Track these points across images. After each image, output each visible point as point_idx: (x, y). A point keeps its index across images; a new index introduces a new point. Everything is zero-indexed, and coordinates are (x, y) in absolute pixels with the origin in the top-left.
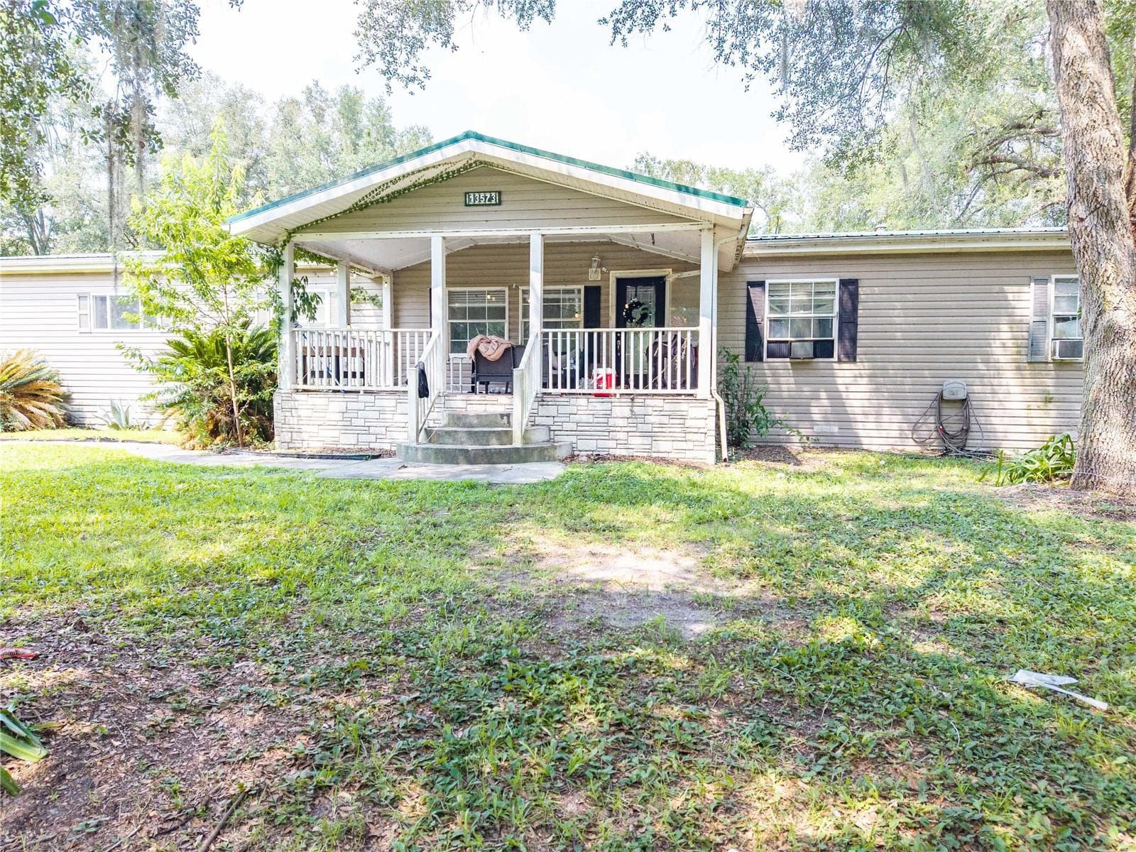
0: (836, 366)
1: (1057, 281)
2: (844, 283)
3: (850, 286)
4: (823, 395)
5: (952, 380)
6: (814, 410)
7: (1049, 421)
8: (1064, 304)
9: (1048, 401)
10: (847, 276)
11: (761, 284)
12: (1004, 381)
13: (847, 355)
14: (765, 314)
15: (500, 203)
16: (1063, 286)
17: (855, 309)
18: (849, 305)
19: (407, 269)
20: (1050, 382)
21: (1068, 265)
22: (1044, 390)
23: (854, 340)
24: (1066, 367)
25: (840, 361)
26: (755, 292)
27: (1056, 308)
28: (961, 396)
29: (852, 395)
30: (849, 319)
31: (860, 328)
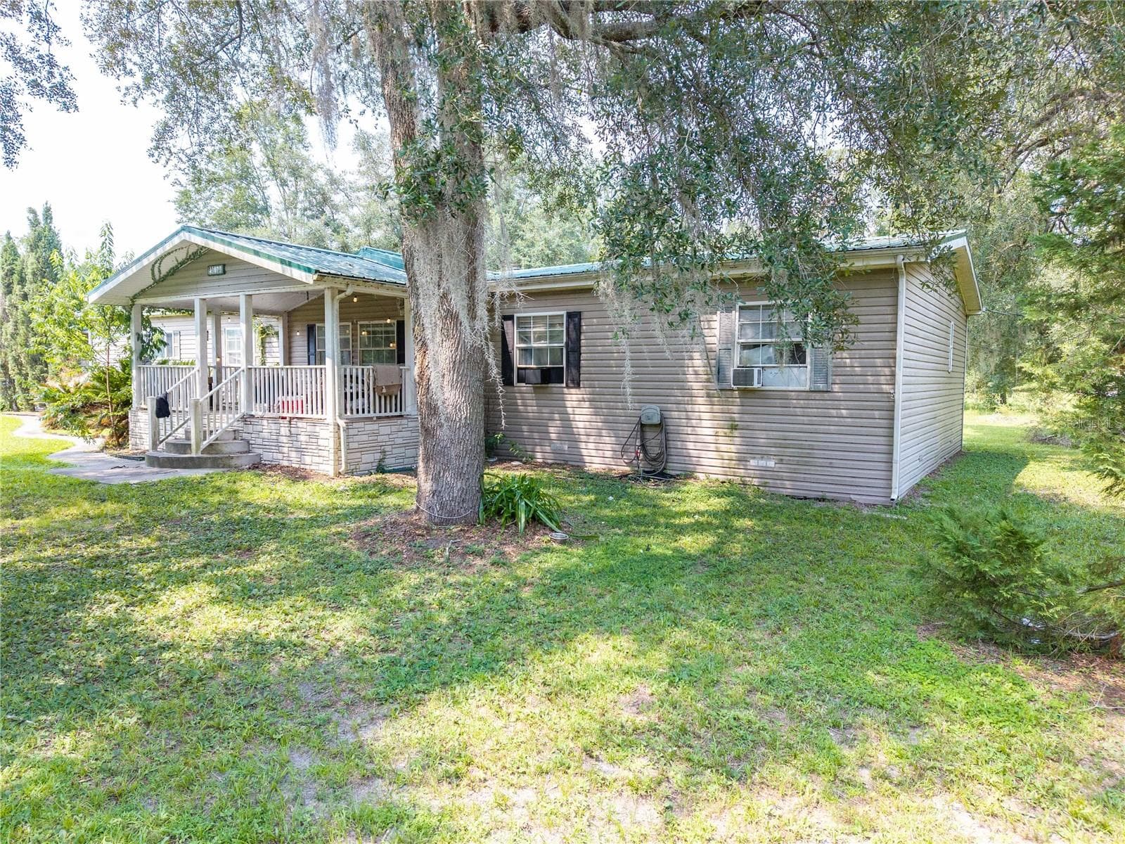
0: (566, 390)
1: (741, 308)
2: (570, 315)
3: (574, 318)
4: (557, 416)
5: (648, 405)
6: (552, 430)
7: (733, 448)
8: (749, 332)
9: (733, 428)
10: (572, 309)
11: (510, 318)
12: (696, 408)
13: (573, 381)
14: (516, 345)
15: (224, 272)
16: (747, 313)
17: (579, 340)
18: (573, 335)
19: (295, 310)
20: (735, 409)
21: (750, 293)
22: (731, 417)
23: (578, 367)
24: (749, 395)
25: (567, 386)
26: (508, 324)
27: (741, 336)
28: (656, 420)
29: (577, 418)
30: (574, 349)
31: (583, 356)
